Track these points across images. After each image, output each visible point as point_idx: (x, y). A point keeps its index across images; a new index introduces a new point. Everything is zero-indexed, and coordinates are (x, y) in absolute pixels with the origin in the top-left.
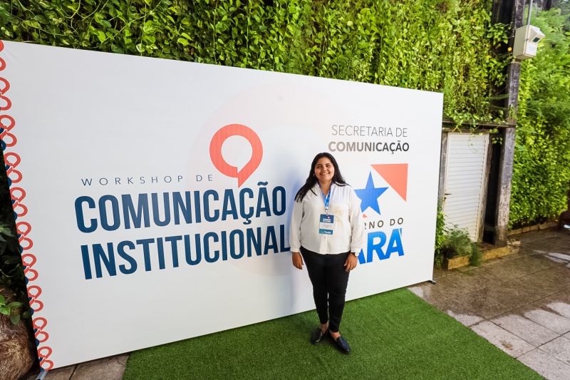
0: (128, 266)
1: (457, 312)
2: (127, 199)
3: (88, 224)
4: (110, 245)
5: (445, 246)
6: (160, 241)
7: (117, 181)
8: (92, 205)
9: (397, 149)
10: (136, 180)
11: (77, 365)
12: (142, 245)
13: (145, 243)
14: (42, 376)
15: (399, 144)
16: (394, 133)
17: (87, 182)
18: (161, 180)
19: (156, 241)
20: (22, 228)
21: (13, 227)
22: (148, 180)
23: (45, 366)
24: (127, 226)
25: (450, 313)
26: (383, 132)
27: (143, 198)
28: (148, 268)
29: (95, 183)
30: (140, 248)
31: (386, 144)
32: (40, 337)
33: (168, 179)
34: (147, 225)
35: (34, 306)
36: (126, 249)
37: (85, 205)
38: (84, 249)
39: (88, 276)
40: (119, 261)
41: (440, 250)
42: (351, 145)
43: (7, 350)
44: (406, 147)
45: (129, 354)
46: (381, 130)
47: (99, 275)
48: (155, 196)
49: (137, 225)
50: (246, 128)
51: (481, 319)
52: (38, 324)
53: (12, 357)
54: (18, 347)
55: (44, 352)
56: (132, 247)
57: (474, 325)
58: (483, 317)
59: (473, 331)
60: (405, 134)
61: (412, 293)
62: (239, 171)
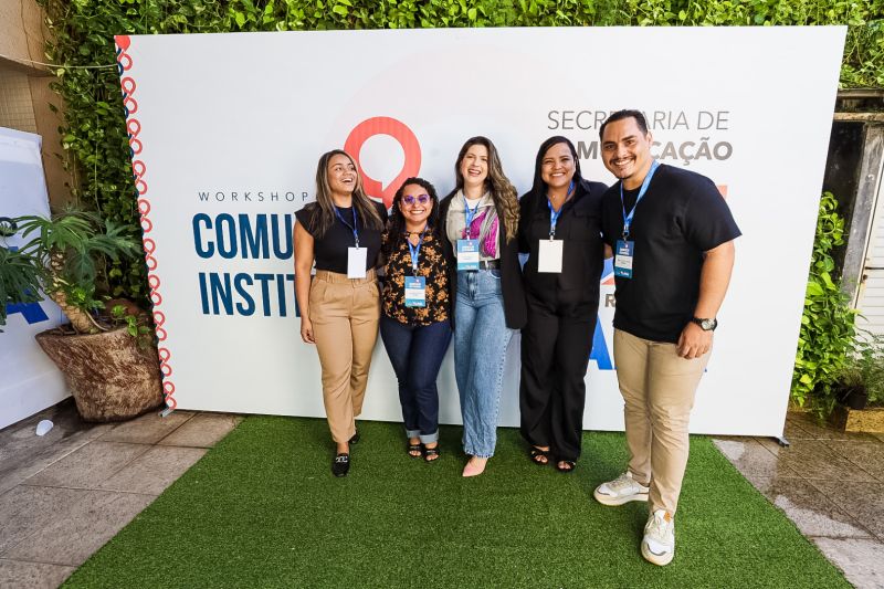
0: (246, 306)
1: (802, 504)
2: (244, 219)
3: (205, 249)
4: (227, 276)
5: (842, 379)
6: (280, 277)
7: (234, 196)
8: (209, 226)
9: (699, 154)
10: (254, 196)
11: (198, 412)
12: (260, 281)
13: (265, 278)
14: (165, 413)
15: (705, 145)
16: (693, 122)
17: (204, 197)
18: (282, 197)
19: (276, 277)
20: (148, 246)
21: (141, 243)
22: (267, 197)
23: (169, 403)
24: (245, 256)
25: (782, 502)
26: (665, 123)
27: (261, 219)
28: (267, 312)
29: (212, 197)
30: (258, 283)
31: (670, 145)
32: (165, 370)
33: (290, 197)
34: (266, 256)
35: (159, 334)
36: (243, 282)
37: (202, 223)
38: (202, 276)
39: (206, 311)
40: (236, 298)
41: (832, 386)
42: (587, 148)
43: (136, 374)
44: (723, 151)
45: (247, 416)
46: (660, 116)
47: (216, 311)
48: (274, 217)
49: (256, 256)
50: (396, 122)
51: (861, 533)
52: (163, 354)
53: (141, 383)
54: (148, 375)
55: (168, 388)
56: (250, 282)
57: (829, 537)
58: (870, 533)
59: (816, 547)
60: (722, 125)
61: (713, 449)
62: (384, 187)
